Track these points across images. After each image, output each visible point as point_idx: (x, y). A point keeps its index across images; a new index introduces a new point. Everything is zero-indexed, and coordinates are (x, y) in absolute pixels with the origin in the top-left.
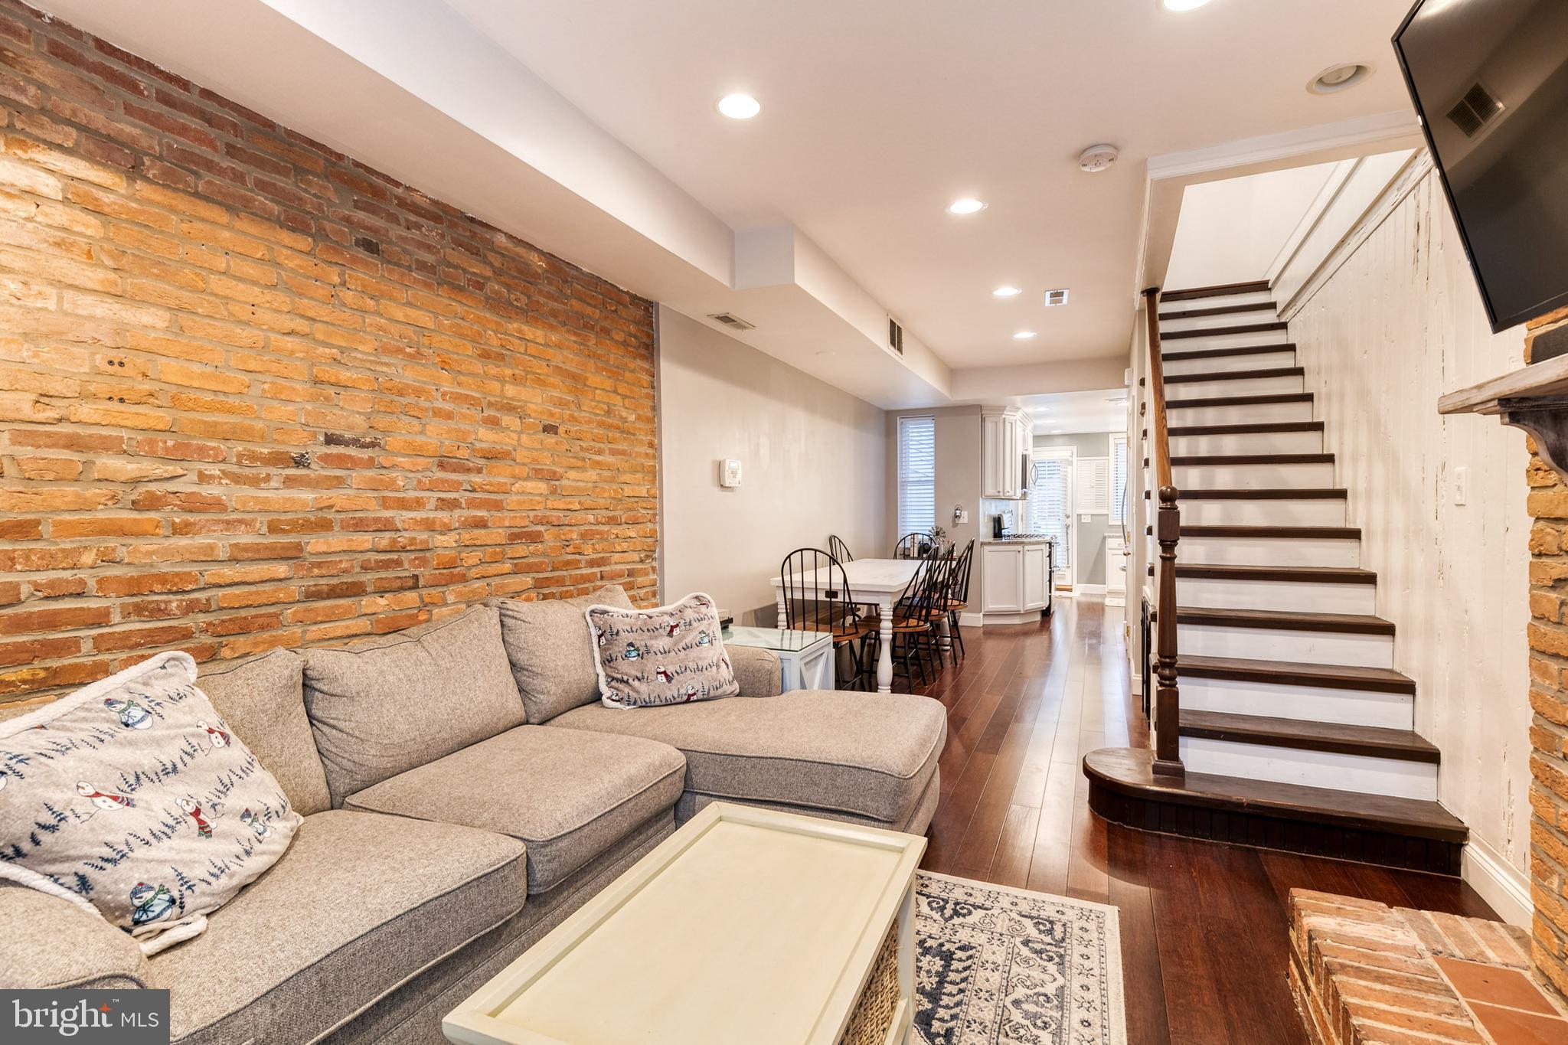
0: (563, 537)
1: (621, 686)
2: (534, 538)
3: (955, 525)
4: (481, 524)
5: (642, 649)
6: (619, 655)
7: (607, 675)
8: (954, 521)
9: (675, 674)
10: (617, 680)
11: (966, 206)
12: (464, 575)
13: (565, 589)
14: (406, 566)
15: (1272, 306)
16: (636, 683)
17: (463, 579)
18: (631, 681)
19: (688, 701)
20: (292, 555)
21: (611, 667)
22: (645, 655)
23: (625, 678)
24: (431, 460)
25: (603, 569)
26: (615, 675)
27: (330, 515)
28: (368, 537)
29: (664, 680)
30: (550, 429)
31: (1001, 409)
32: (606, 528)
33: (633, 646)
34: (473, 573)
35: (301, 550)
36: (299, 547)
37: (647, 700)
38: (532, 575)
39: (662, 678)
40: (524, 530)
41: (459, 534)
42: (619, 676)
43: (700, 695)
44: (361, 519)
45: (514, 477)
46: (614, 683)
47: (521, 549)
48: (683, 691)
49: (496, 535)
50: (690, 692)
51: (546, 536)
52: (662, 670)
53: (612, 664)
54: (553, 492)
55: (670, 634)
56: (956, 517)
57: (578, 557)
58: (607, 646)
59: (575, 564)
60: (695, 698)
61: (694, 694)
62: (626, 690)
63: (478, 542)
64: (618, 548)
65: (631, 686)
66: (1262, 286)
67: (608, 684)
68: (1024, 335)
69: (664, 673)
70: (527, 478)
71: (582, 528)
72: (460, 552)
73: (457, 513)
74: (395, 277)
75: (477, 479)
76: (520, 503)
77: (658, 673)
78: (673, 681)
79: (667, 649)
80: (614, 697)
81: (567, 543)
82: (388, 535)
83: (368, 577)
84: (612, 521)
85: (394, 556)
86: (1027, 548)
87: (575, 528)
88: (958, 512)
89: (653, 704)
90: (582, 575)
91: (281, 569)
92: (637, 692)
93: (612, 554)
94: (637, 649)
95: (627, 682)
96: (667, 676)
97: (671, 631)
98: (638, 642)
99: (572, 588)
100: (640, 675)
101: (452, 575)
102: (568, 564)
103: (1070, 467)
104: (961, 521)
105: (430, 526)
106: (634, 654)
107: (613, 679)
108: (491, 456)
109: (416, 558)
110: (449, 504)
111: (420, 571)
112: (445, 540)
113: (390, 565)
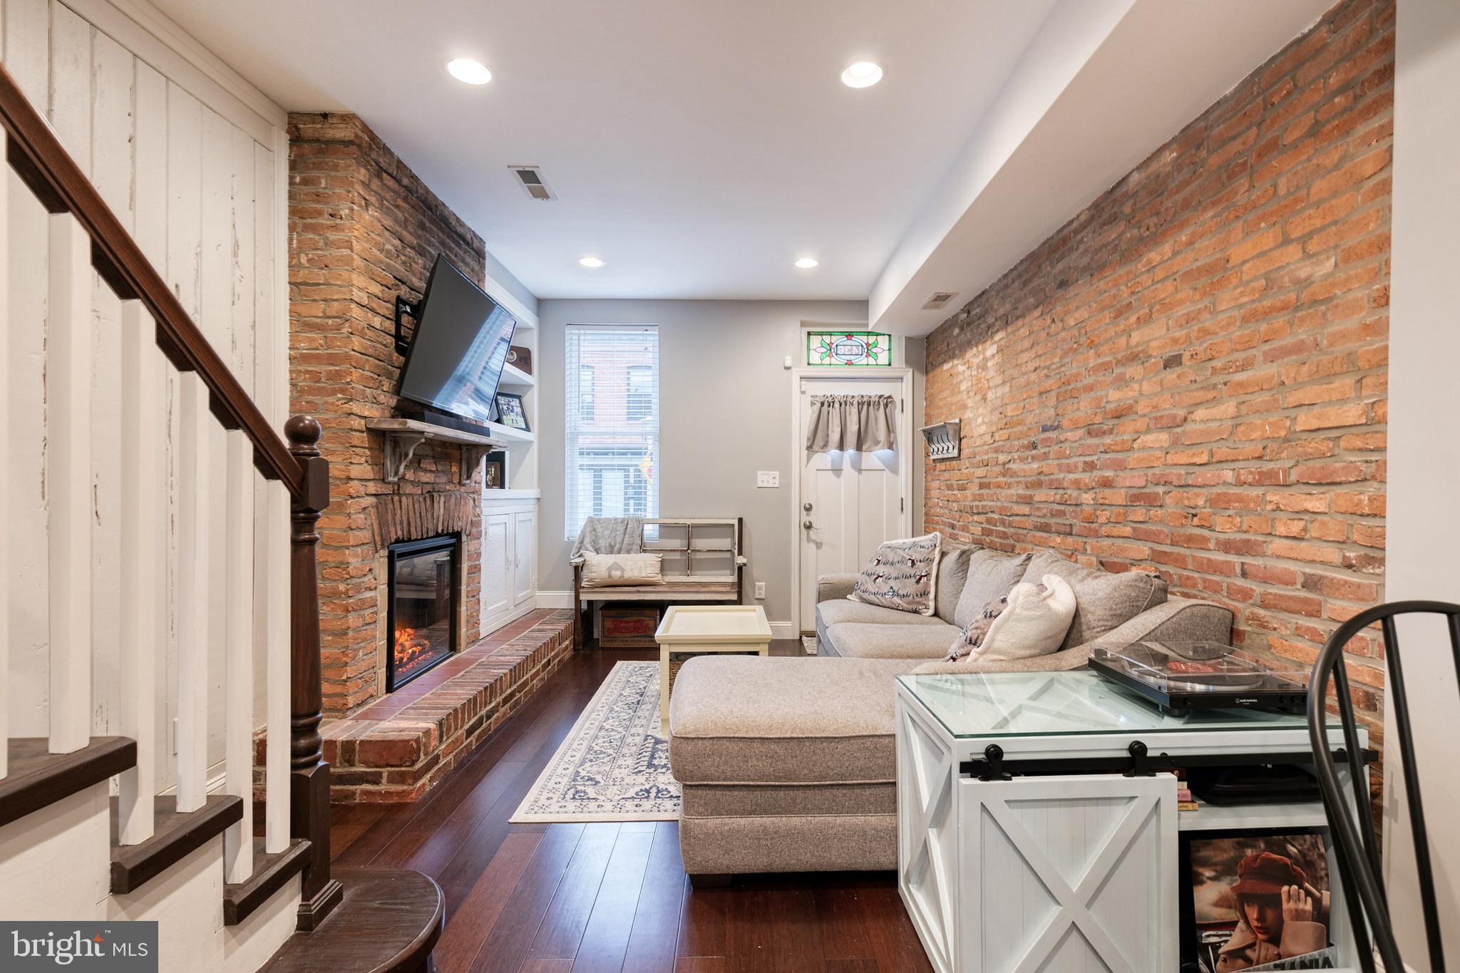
0: (1186, 503)
2: (1151, 501)
4: (1107, 484)
12: (1097, 531)
13: (1185, 573)
14: (1068, 517)
17: (1097, 535)
20: (1028, 501)
24: (1083, 430)
25: (1248, 560)
27: (1042, 478)
28: (1052, 492)
30: (1172, 362)
32: (1255, 492)
34: (1104, 531)
35: (1032, 500)
36: (1031, 497)
38: (1150, 544)
40: (1143, 491)
41: (1096, 493)
44: (1052, 480)
45: (1137, 432)
47: (1139, 513)
49: (1118, 496)
51: (1168, 500)
54: (1175, 442)
57: (1205, 533)
59: (1202, 543)
63: (1107, 502)
64: (1281, 530)
70: (1148, 431)
72: (1095, 510)
73: (1096, 473)
75: (1108, 440)
76: (1140, 460)
81: (1194, 512)
82: (1061, 492)
83: (1053, 521)
84: (1267, 479)
85: (1062, 508)
87: (1204, 491)
90: (1209, 560)
91: (1026, 509)
93: (1269, 539)
99: (1196, 575)
101: (1090, 529)
102: (1190, 540)
105: (1077, 485)
108: (1118, 415)
109: (1073, 511)
110: (1090, 467)
111: (1073, 521)
112: (1087, 498)
113: (1061, 514)
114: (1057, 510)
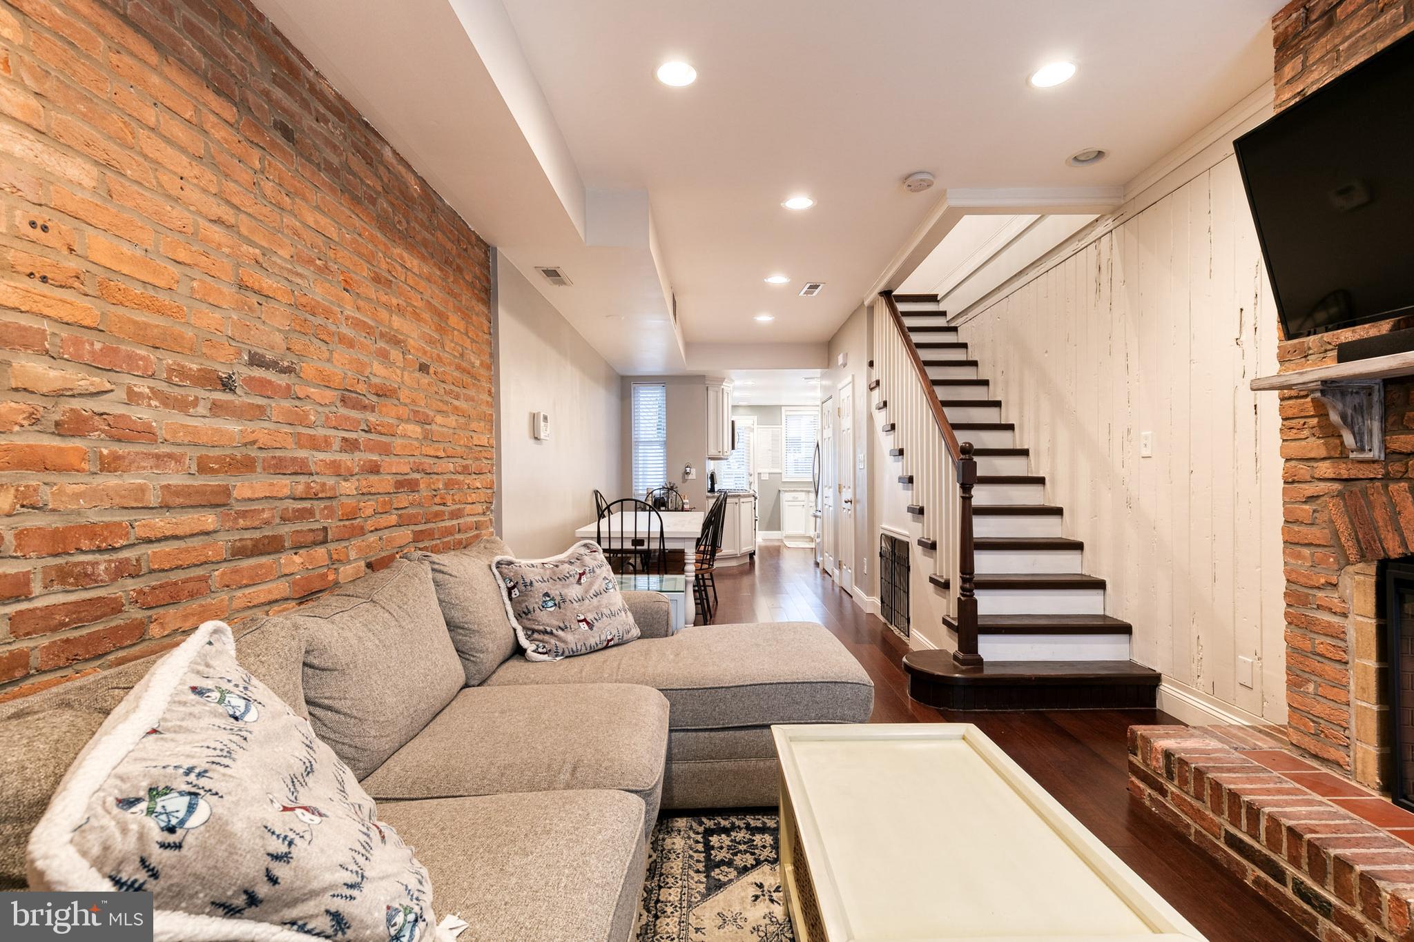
0: (433, 487)
1: (546, 638)
2: (412, 486)
3: (685, 481)
4: (374, 469)
5: (558, 599)
6: (536, 606)
7: (525, 628)
8: (684, 477)
9: (595, 621)
10: (539, 632)
11: (799, 202)
12: (362, 528)
13: (434, 542)
14: (318, 517)
15: (943, 314)
16: (560, 633)
17: (362, 532)
18: (554, 631)
19: (606, 647)
20: (218, 501)
21: (530, 620)
22: (562, 605)
23: (549, 629)
24: (336, 393)
25: (460, 521)
26: (536, 627)
27: (253, 452)
28: (286, 481)
29: (587, 628)
30: (424, 368)
31: (722, 380)
32: (461, 477)
33: (549, 596)
34: (369, 525)
35: (229, 495)
36: (226, 491)
37: (575, 649)
38: (412, 527)
39: (584, 626)
40: (406, 477)
41: (358, 480)
42: (541, 628)
43: (616, 640)
44: (280, 459)
45: (398, 419)
46: (536, 636)
47: (403, 499)
48: (603, 637)
49: (383, 483)
50: (609, 638)
51: (421, 485)
52: (582, 618)
53: (529, 616)
54: (426, 436)
55: (579, 582)
56: (687, 473)
57: (442, 508)
58: (520, 599)
59: (438, 516)
60: (612, 643)
61: (612, 639)
62: (553, 641)
63: (373, 491)
64: (470, 500)
65: (556, 636)
66: (933, 298)
67: (528, 637)
68: (764, 318)
69: (585, 620)
70: (408, 421)
71: (446, 477)
72: (359, 501)
73: (357, 455)
74: (307, 175)
75: (372, 418)
76: (404, 447)
77: (579, 621)
78: (594, 628)
79: (580, 598)
80: (540, 650)
81: (435, 493)
82: (303, 479)
83: (285, 530)
84: (465, 470)
85: (307, 504)
86: (742, 500)
87: (440, 477)
88: (688, 469)
89: (579, 653)
90: (446, 527)
91: (210, 520)
92: (564, 642)
93: (465, 505)
94: (553, 599)
95: (551, 633)
96: (588, 623)
97: (580, 579)
98: (553, 592)
99: (438, 541)
100: (562, 625)
101: (353, 527)
103: (752, 434)
104: (690, 477)
105: (336, 470)
106: (550, 604)
107: (534, 631)
108: (383, 393)
109: (326, 507)
110: (350, 446)
111: (328, 522)
112: (348, 487)
113: (306, 514)
114: (298, 510)
